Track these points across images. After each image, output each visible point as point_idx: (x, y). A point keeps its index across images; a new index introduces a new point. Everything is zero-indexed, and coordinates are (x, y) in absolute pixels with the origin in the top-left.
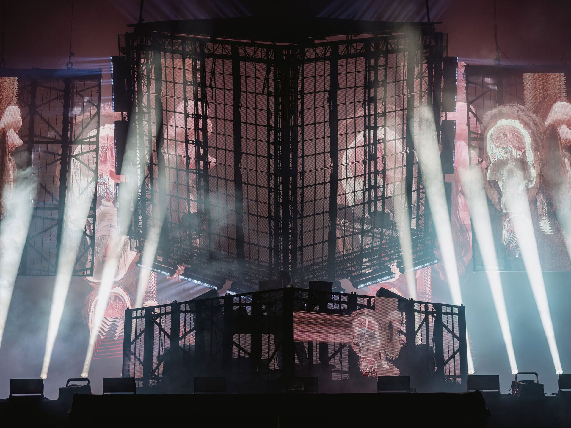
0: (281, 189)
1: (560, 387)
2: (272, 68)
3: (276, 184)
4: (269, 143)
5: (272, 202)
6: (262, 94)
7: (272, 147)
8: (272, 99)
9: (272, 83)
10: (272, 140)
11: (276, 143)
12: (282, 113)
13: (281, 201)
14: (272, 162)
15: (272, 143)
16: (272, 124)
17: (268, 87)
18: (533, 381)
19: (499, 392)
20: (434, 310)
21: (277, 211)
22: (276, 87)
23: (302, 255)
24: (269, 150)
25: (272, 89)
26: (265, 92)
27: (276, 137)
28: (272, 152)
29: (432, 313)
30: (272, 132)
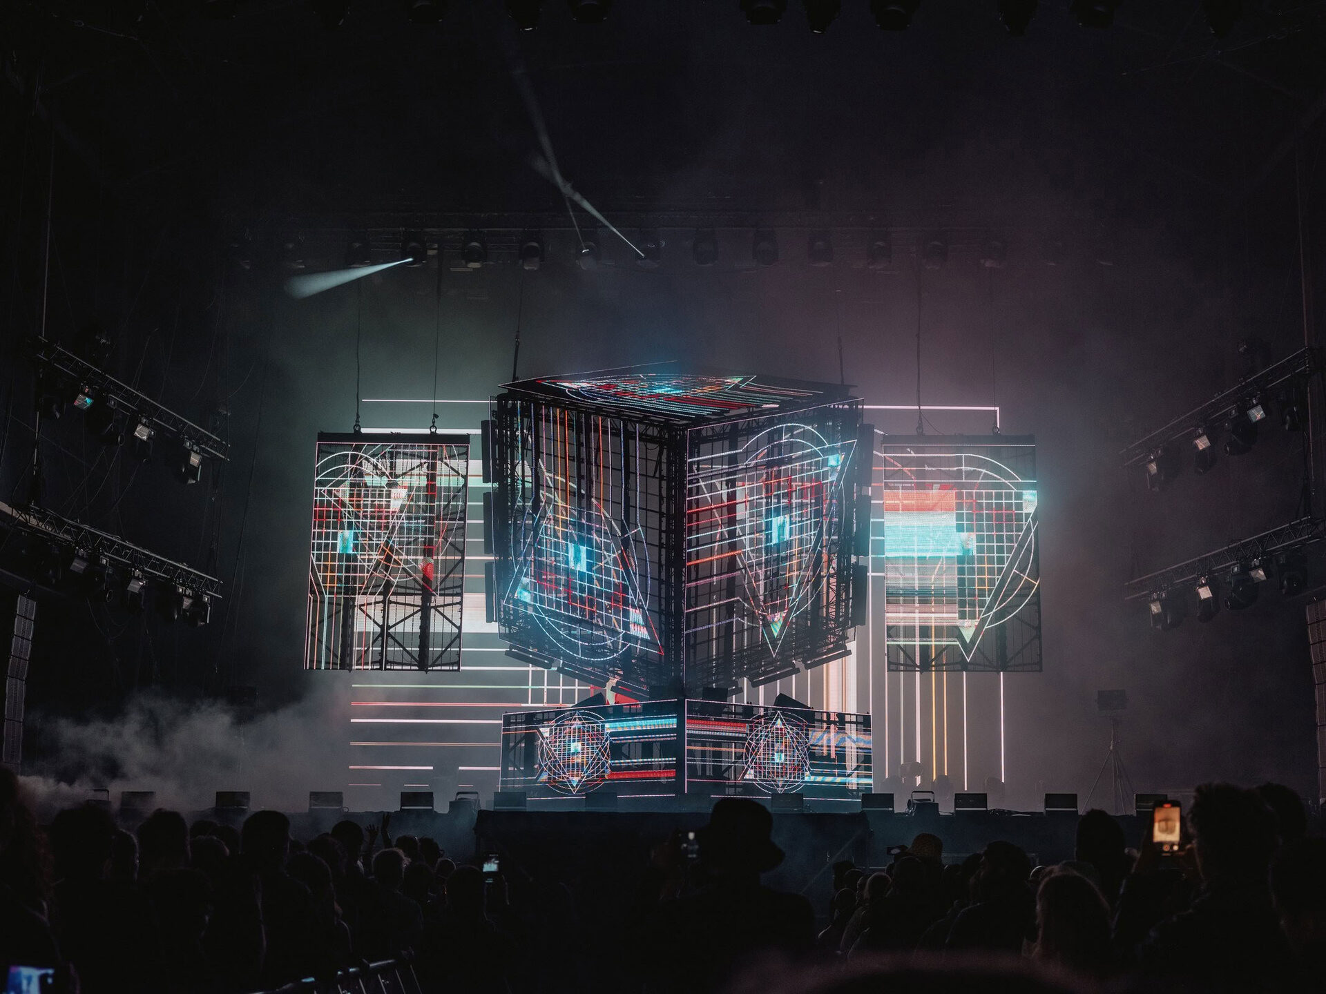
0: (673, 581)
1: (956, 807)
2: (665, 451)
3: (668, 576)
4: (661, 531)
5: (663, 595)
6: (654, 477)
7: (664, 535)
8: (664, 484)
9: (664, 467)
10: (664, 528)
11: (668, 532)
12: (676, 500)
13: (673, 595)
14: (663, 551)
15: (664, 532)
16: (664, 510)
17: (661, 470)
18: (930, 800)
19: (893, 811)
20: (837, 720)
21: (668, 604)
22: (669, 470)
23: (695, 653)
24: (660, 538)
25: (664, 473)
26: (657, 475)
27: (668, 524)
28: (664, 541)
29: (835, 723)
30: (664, 519)
